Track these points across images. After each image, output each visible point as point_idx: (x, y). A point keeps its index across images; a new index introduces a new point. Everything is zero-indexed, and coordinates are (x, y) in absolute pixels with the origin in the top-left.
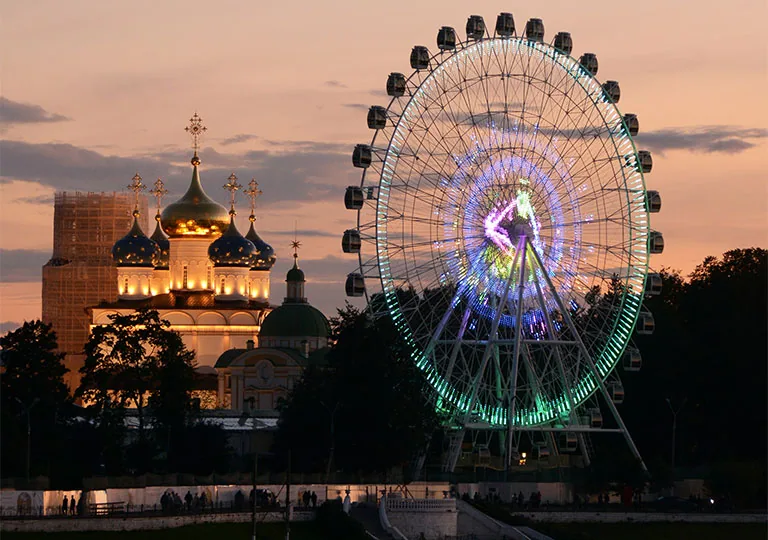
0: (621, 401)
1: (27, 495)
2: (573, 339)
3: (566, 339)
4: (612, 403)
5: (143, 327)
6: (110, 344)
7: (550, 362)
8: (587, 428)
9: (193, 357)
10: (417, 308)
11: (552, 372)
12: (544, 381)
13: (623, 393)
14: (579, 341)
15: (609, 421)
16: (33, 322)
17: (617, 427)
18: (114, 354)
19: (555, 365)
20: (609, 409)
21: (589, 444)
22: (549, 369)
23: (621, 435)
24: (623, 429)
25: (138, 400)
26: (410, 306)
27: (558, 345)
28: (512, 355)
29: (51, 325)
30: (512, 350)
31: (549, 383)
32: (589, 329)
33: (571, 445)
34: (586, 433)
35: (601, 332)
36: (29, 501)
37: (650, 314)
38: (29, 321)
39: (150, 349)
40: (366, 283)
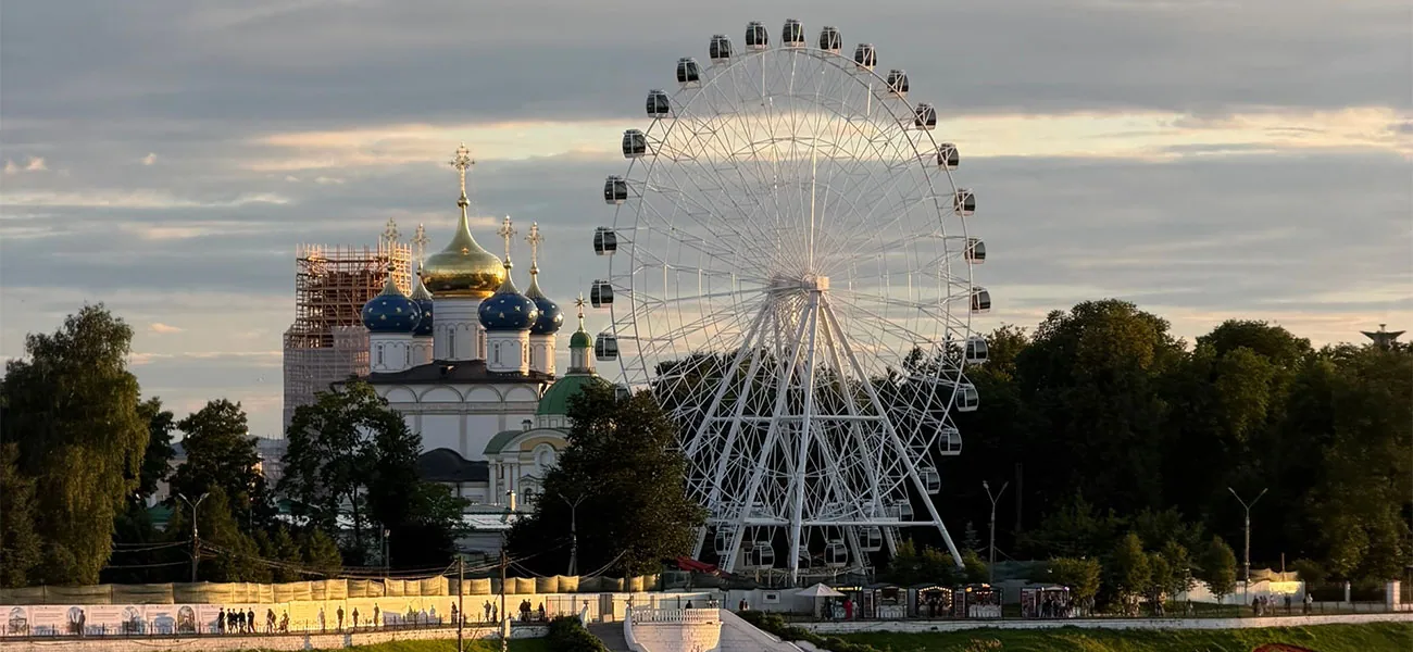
0: (936, 492)
1: (190, 610)
2: (876, 414)
3: (866, 414)
4: (925, 494)
5: (355, 407)
6: (316, 427)
7: (850, 443)
8: (895, 522)
9: (418, 442)
10: (683, 375)
11: (852, 455)
12: (842, 466)
13: (939, 480)
14: (883, 416)
15: (922, 513)
16: (218, 401)
17: (931, 519)
18: (322, 440)
19: (856, 445)
20: (922, 500)
21: (898, 539)
22: (847, 453)
23: (935, 529)
24: (937, 521)
25: (353, 495)
26: (674, 374)
27: (858, 420)
28: (800, 434)
29: (239, 405)
30: (800, 429)
31: (847, 469)
32: (898, 404)
33: (874, 543)
34: (894, 527)
35: (911, 407)
36: (192, 617)
37: (972, 386)
38: (213, 400)
39: (367, 434)
40: (618, 344)
